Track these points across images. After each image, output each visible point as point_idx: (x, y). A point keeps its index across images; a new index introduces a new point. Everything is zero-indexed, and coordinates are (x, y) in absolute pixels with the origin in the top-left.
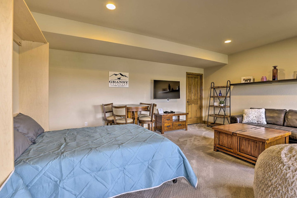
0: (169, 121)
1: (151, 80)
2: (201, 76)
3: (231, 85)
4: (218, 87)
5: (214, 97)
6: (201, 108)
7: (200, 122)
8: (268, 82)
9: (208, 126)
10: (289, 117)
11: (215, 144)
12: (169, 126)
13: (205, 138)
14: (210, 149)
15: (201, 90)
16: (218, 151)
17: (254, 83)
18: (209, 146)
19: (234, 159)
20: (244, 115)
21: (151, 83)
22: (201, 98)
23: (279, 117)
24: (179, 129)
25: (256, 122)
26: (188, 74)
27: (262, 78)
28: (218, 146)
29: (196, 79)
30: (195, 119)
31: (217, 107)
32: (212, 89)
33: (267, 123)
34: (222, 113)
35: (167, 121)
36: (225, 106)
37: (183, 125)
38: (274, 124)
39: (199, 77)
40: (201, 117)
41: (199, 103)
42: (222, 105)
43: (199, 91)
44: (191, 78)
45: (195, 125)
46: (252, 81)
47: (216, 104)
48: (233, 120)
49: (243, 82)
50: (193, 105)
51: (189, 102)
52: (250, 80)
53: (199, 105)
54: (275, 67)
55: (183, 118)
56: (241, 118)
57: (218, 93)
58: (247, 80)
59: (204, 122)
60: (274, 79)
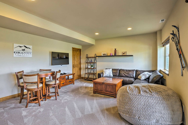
0: (64, 80)
1: (50, 52)
2: (80, 50)
3: (97, 56)
4: (90, 57)
5: (88, 63)
6: (80, 69)
7: (80, 78)
8: (113, 56)
9: (85, 80)
10: (121, 72)
11: (94, 90)
12: (64, 83)
13: (86, 87)
14: (91, 93)
15: (80, 58)
16: (95, 93)
17: (107, 56)
18: (90, 92)
19: (103, 96)
20: (104, 72)
21: (50, 54)
22: (80, 64)
23: (117, 73)
24: (69, 84)
25: (109, 76)
26: (73, 48)
27: (111, 54)
28: (95, 90)
29: (78, 52)
30: (77, 76)
31: (89, 68)
32: (87, 58)
33: (113, 76)
34: (92, 72)
35: (62, 80)
36: (94, 68)
37: (72, 82)
38: (115, 76)
39: (79, 50)
40: (80, 75)
41: (79, 66)
42: (92, 67)
43: (79, 59)
44: (75, 51)
45: (77, 80)
46: (106, 55)
47: (89, 67)
48: (99, 76)
49: (102, 55)
50: (76, 68)
51: (74, 66)
52: (105, 54)
53: (79, 68)
54: (115, 49)
55: (71, 77)
56: (102, 74)
57: (90, 61)
58: (104, 54)
59: (82, 78)
60: (115, 55)
